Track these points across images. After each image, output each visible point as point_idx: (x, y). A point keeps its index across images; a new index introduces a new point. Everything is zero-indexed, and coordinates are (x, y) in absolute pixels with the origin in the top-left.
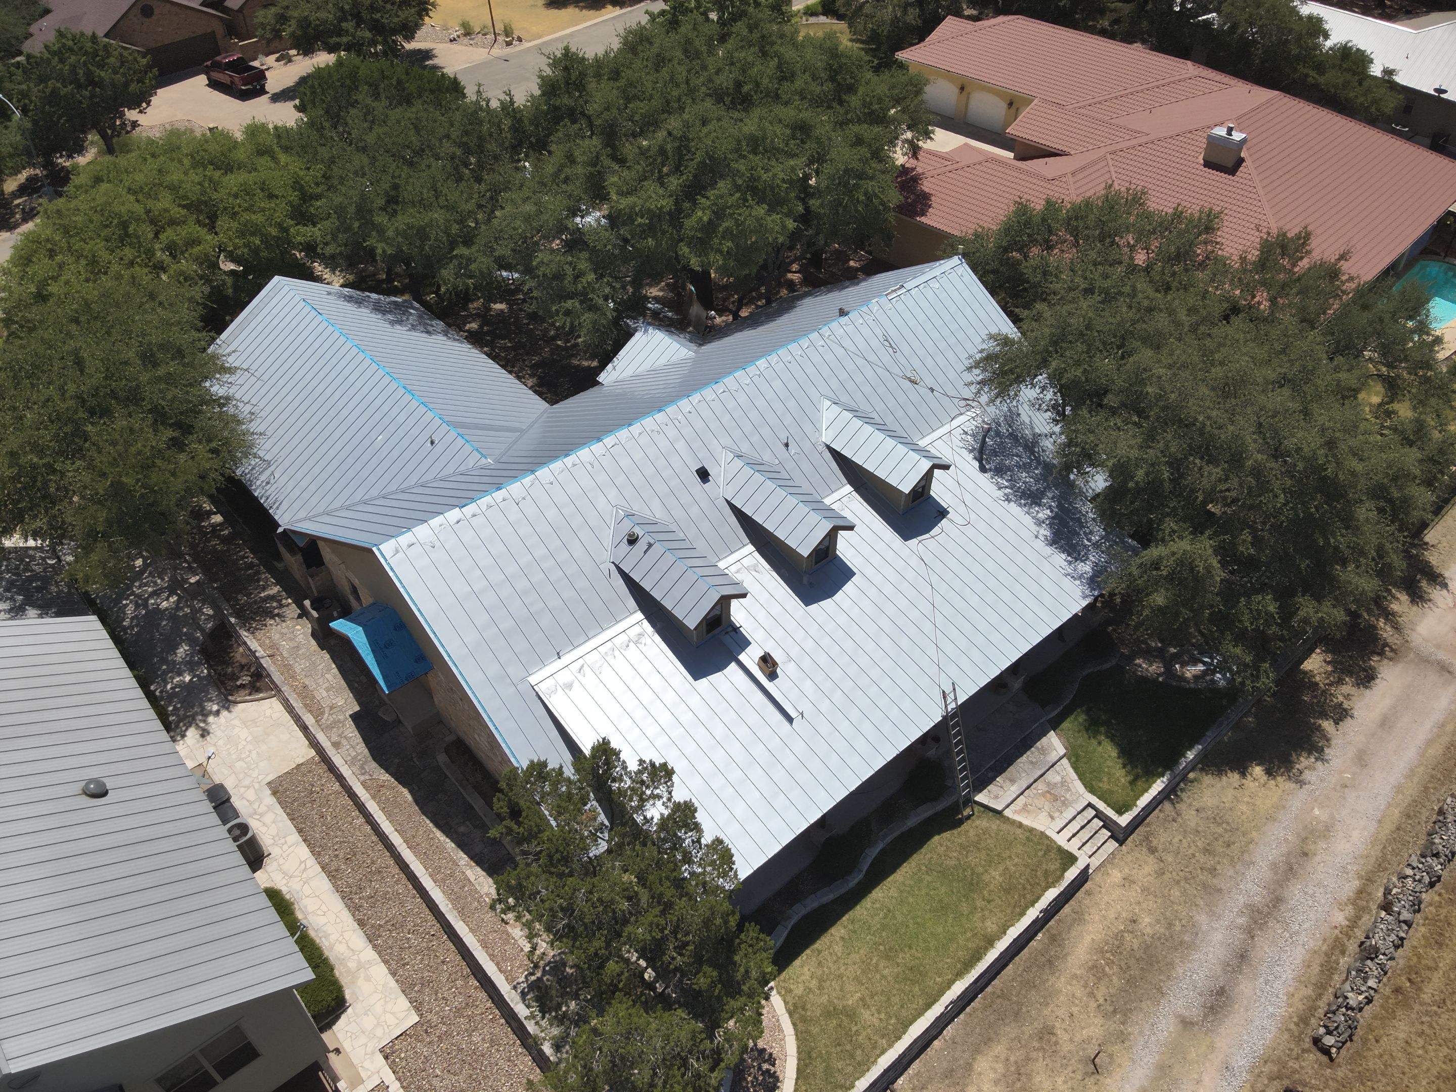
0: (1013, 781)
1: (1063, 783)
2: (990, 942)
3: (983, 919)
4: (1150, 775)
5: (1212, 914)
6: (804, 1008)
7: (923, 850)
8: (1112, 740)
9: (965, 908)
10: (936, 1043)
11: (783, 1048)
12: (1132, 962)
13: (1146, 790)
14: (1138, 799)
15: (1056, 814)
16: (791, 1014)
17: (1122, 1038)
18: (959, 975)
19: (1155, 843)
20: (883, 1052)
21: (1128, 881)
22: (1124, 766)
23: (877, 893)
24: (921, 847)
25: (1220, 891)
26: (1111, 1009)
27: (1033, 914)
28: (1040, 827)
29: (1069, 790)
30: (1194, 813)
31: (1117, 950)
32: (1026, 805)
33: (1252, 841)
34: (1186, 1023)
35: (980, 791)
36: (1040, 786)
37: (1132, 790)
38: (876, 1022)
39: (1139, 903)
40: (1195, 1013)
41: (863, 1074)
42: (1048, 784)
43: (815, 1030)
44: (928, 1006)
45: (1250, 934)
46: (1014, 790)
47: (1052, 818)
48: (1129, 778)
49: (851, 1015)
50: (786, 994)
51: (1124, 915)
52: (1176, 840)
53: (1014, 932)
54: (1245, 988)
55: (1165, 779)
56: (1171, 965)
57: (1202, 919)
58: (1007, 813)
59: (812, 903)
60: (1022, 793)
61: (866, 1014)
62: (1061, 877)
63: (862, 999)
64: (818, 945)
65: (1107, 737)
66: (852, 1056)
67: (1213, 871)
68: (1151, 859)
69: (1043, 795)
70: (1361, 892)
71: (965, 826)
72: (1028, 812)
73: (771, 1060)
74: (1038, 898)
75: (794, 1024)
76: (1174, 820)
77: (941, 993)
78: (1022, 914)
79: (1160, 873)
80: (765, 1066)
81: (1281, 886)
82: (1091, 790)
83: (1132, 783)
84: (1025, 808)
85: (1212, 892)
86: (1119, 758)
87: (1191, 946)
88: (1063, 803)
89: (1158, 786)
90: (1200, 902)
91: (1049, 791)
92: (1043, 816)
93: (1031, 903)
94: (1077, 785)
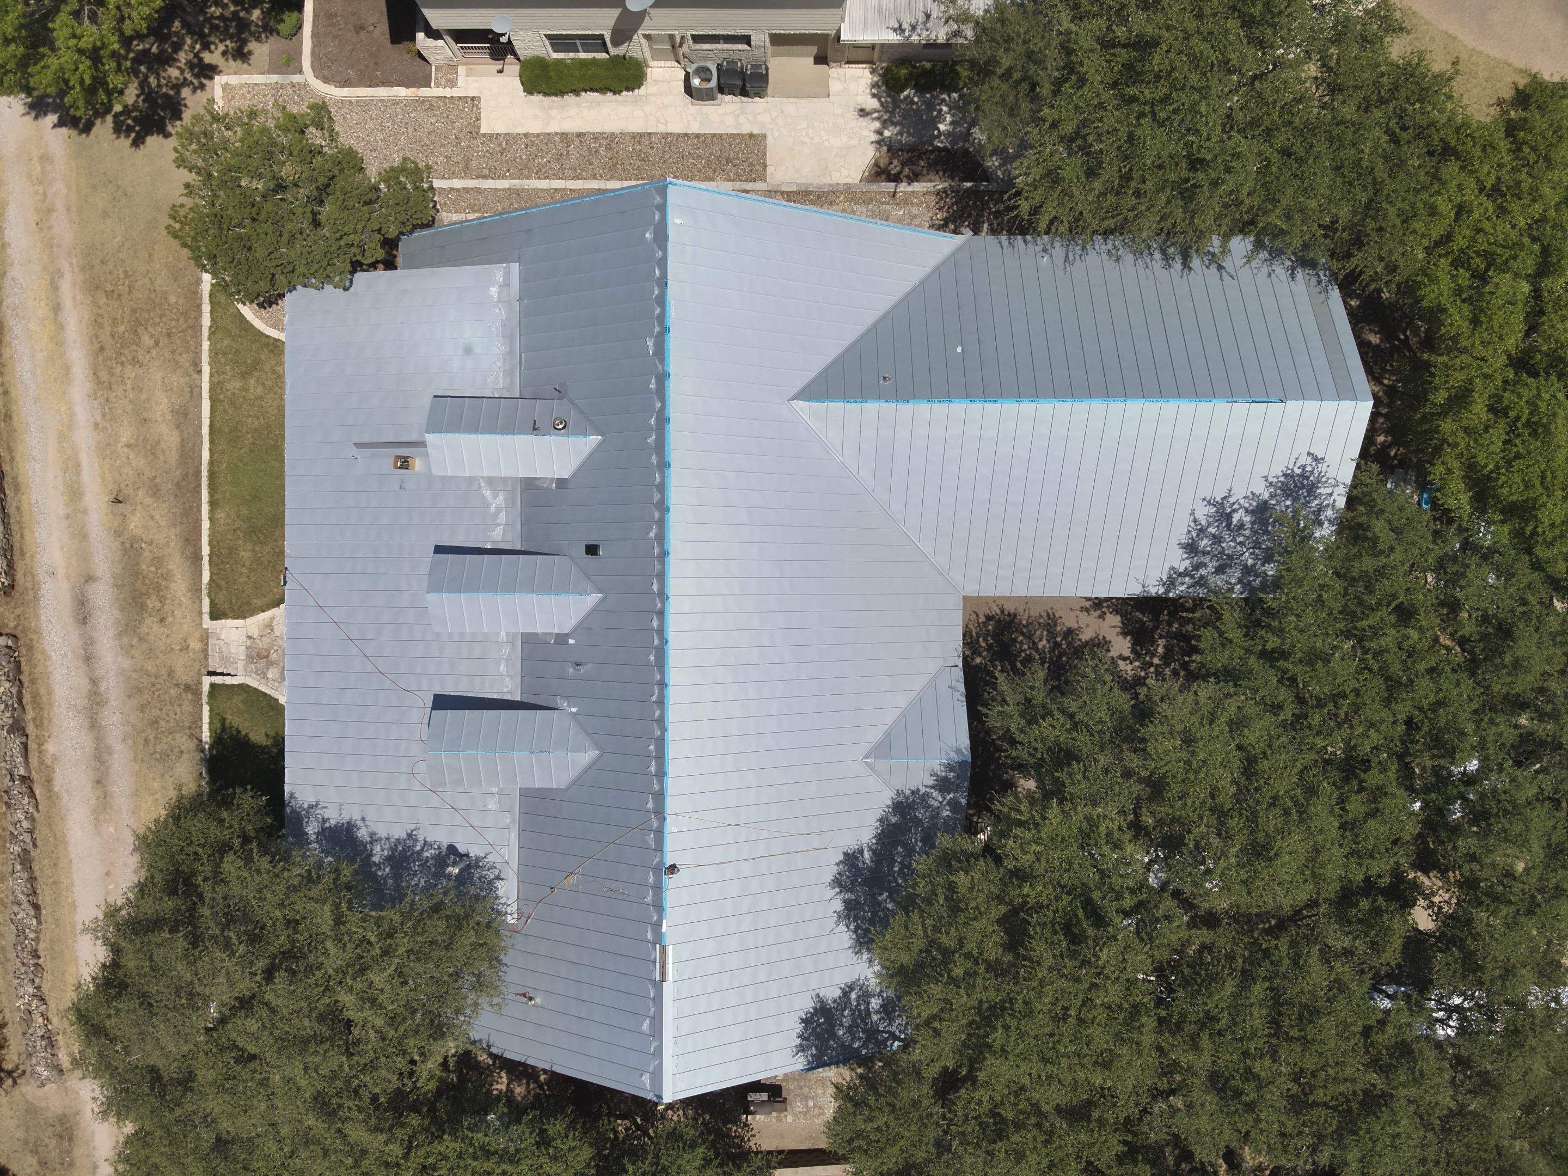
1: (264, 676)
2: (213, 503)
3: (228, 515)
4: (218, 740)
5: (123, 672)
6: (272, 351)
9: (244, 511)
11: (262, 318)
12: (144, 589)
13: (211, 723)
14: (211, 711)
15: (249, 643)
16: (275, 340)
17: (117, 534)
18: (211, 463)
19: (190, 696)
21: (185, 648)
22: (238, 732)
25: (129, 696)
26: (135, 546)
27: (205, 550)
28: (250, 621)
29: (256, 672)
30: (183, 748)
31: (158, 588)
32: (272, 630)
33: (135, 761)
34: (89, 579)
36: (276, 656)
37: (219, 714)
38: (228, 386)
39: (168, 636)
40: (90, 591)
41: (210, 351)
42: (272, 663)
43: (255, 346)
44: (211, 427)
45: (94, 682)
47: (249, 637)
48: (227, 722)
49: (244, 376)
51: (170, 619)
52: (178, 710)
53: (205, 525)
54: (75, 638)
55: (206, 747)
56: (122, 609)
57: (127, 664)
61: (238, 384)
62: (209, 596)
63: (247, 391)
65: (267, 746)
66: (224, 354)
67: (142, 708)
69: (268, 651)
70: (49, 781)
72: (267, 626)
73: (261, 306)
74: (209, 564)
75: (268, 337)
76: (190, 728)
77: (212, 442)
78: (210, 544)
79: (171, 673)
80: (262, 299)
81: (97, 739)
82: (243, 688)
83: (223, 720)
84: (270, 626)
85: (134, 691)
86: (246, 735)
87: (120, 635)
88: (253, 658)
89: (206, 736)
90: (135, 676)
91: (267, 657)
92: (255, 633)
93: (210, 556)
94: (253, 682)
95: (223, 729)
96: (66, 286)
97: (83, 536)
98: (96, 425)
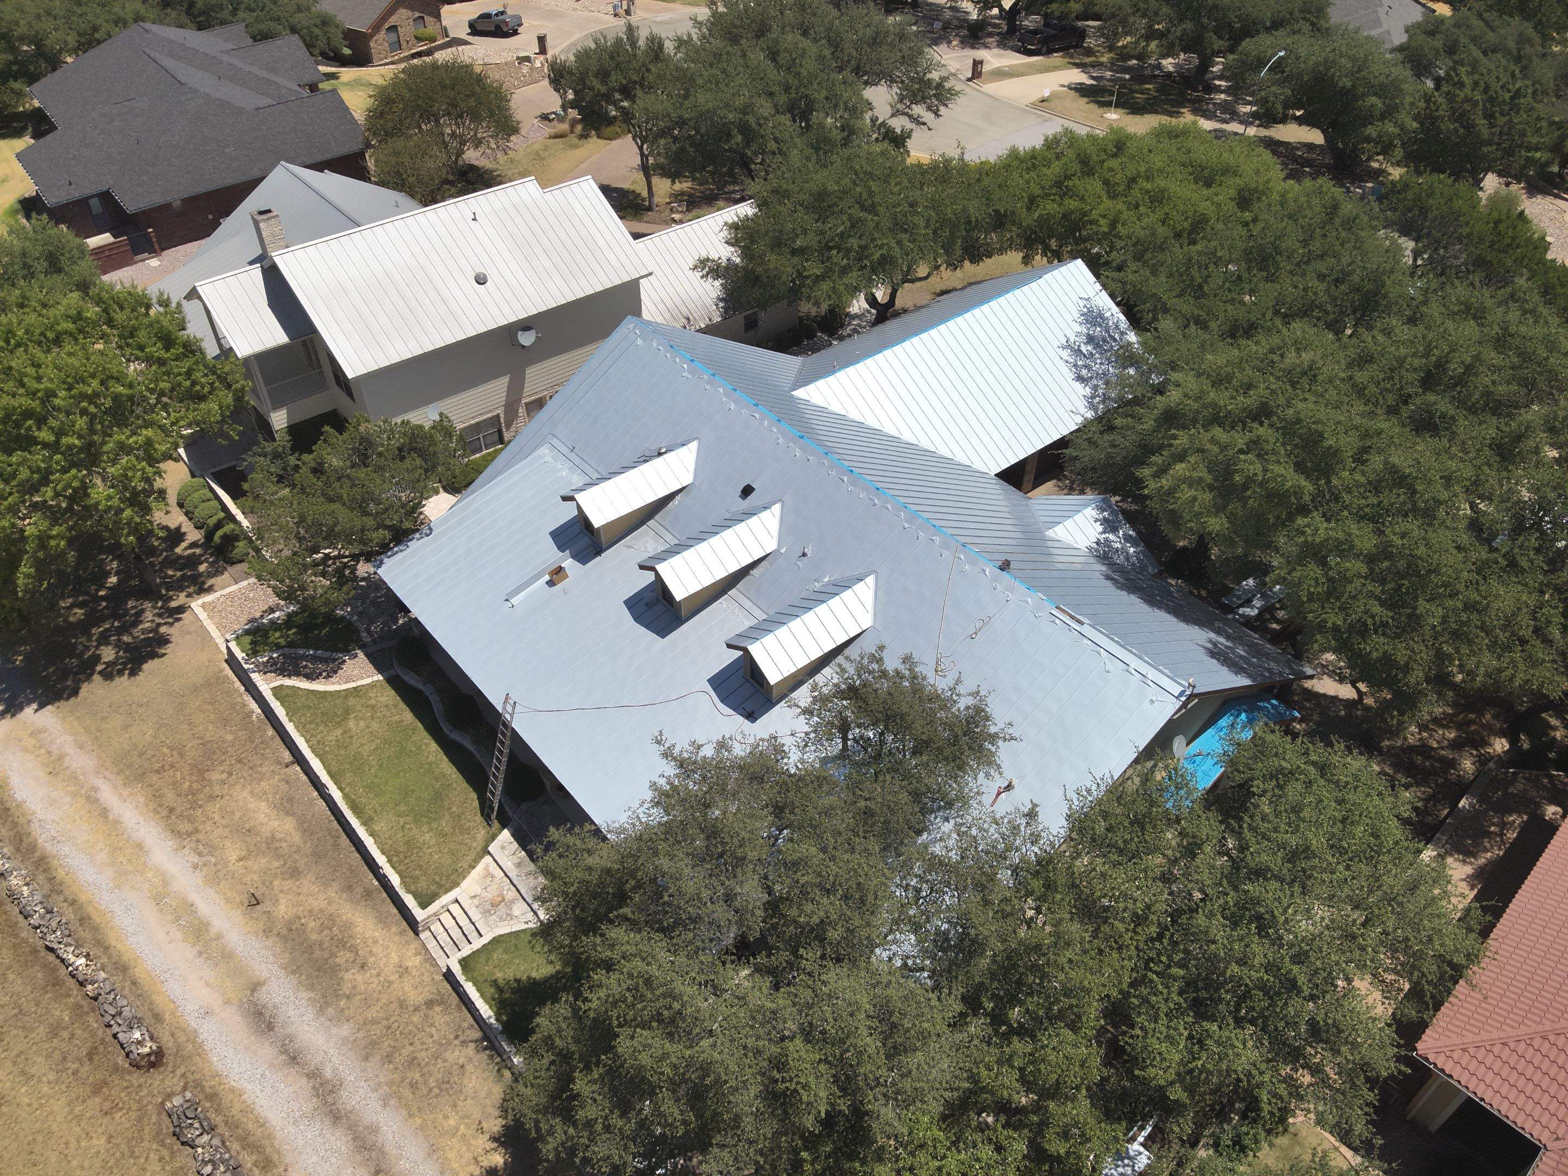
0: (518, 865)
1: (510, 916)
3: (388, 821)
4: (501, 1005)
5: (345, 1041)
7: (465, 785)
8: (552, 976)
9: (403, 808)
10: (316, 793)
11: (333, 684)
12: (326, 955)
13: (483, 995)
14: (475, 984)
15: (476, 902)
16: (355, 688)
17: (267, 932)
18: (346, 796)
19: (438, 1009)
20: (307, 741)
21: (404, 971)
22: (518, 981)
23: (434, 746)
24: (468, 782)
25: (366, 1058)
26: (294, 927)
27: (381, 860)
28: (464, 884)
29: (501, 919)
30: (461, 1061)
31: (342, 944)
32: (493, 877)
33: (411, 1115)
34: (255, 987)
35: (513, 835)
36: (511, 894)
37: (486, 981)
38: (329, 739)
39: (378, 975)
40: (263, 995)
42: (512, 902)
43: (338, 702)
44: (329, 773)
45: (314, 1075)
46: (508, 865)
47: (474, 897)
48: (501, 981)
49: (340, 724)
50: (372, 686)
51: (372, 959)
52: (433, 1030)
53: (369, 842)
54: (267, 1051)
55: (493, 1021)
56: (311, 987)
57: (345, 1030)
58: (487, 859)
59: (434, 699)
60: (507, 876)
61: (338, 732)
62: (409, 891)
63: (350, 731)
64: (402, 705)
65: (558, 972)
66: (311, 722)
67: (389, 1058)
68: (420, 999)
69: (501, 894)
71: (479, 818)
72: (485, 877)
74: (393, 867)
75: (347, 689)
76: (457, 1037)
77: (337, 782)
78: (384, 852)
79: (402, 1004)
80: (326, 672)
81: (350, 1128)
82: (496, 940)
83: (495, 983)
84: (488, 875)
85: (367, 1050)
86: (529, 978)
87: (321, 1011)
88: (488, 911)
89: (486, 1011)
90: (361, 1035)
91: (503, 900)
92: (477, 890)
93: (390, 861)
94: (504, 929)
95: (500, 990)
96: (108, 795)
97: (227, 955)
98: (195, 867)
